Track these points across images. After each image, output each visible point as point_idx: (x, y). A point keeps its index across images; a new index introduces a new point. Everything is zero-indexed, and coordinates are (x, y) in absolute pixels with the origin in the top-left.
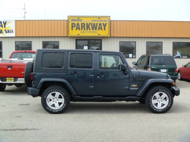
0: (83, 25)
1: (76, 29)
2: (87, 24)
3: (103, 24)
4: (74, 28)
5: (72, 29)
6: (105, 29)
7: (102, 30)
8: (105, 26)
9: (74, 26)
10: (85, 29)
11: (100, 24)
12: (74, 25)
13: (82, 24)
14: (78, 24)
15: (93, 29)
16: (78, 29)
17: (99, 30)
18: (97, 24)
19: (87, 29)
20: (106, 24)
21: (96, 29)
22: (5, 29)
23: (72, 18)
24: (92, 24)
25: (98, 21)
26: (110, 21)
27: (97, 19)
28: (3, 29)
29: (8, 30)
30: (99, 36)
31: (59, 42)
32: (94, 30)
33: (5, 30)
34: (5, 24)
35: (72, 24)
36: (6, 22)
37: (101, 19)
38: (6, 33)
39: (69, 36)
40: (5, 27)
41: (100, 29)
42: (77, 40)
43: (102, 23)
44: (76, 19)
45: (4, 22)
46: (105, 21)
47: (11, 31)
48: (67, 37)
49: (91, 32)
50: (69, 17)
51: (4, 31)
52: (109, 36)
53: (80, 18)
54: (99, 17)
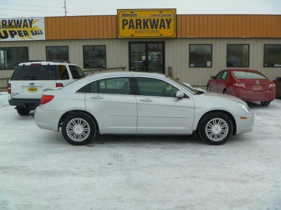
0: (139, 22)
1: (129, 28)
2: (144, 20)
3: (167, 20)
4: (127, 27)
5: (123, 28)
6: (169, 27)
7: (165, 28)
8: (169, 22)
9: (127, 24)
10: (141, 28)
11: (162, 20)
12: (125, 22)
13: (137, 20)
14: (131, 20)
15: (152, 28)
16: (132, 28)
17: (160, 28)
18: (158, 20)
19: (144, 28)
20: (170, 20)
21: (156, 28)
22: (31, 29)
23: (124, 13)
24: (150, 20)
25: (159, 15)
26: (177, 15)
27: (158, 13)
28: (29, 30)
29: (36, 31)
30: (161, 37)
31: (105, 46)
32: (154, 29)
33: (32, 31)
34: (31, 22)
35: (123, 21)
36: (32, 20)
37: (164, 13)
38: (33, 35)
39: (119, 37)
40: (31, 27)
41: (162, 28)
42: (130, 43)
43: (164, 18)
44: (129, 13)
45: (29, 20)
46: (170, 15)
47: (40, 32)
48: (117, 38)
49: (149, 32)
50: (119, 11)
51: (29, 33)
52: (174, 36)
53: (134, 12)
54: (161, 11)
